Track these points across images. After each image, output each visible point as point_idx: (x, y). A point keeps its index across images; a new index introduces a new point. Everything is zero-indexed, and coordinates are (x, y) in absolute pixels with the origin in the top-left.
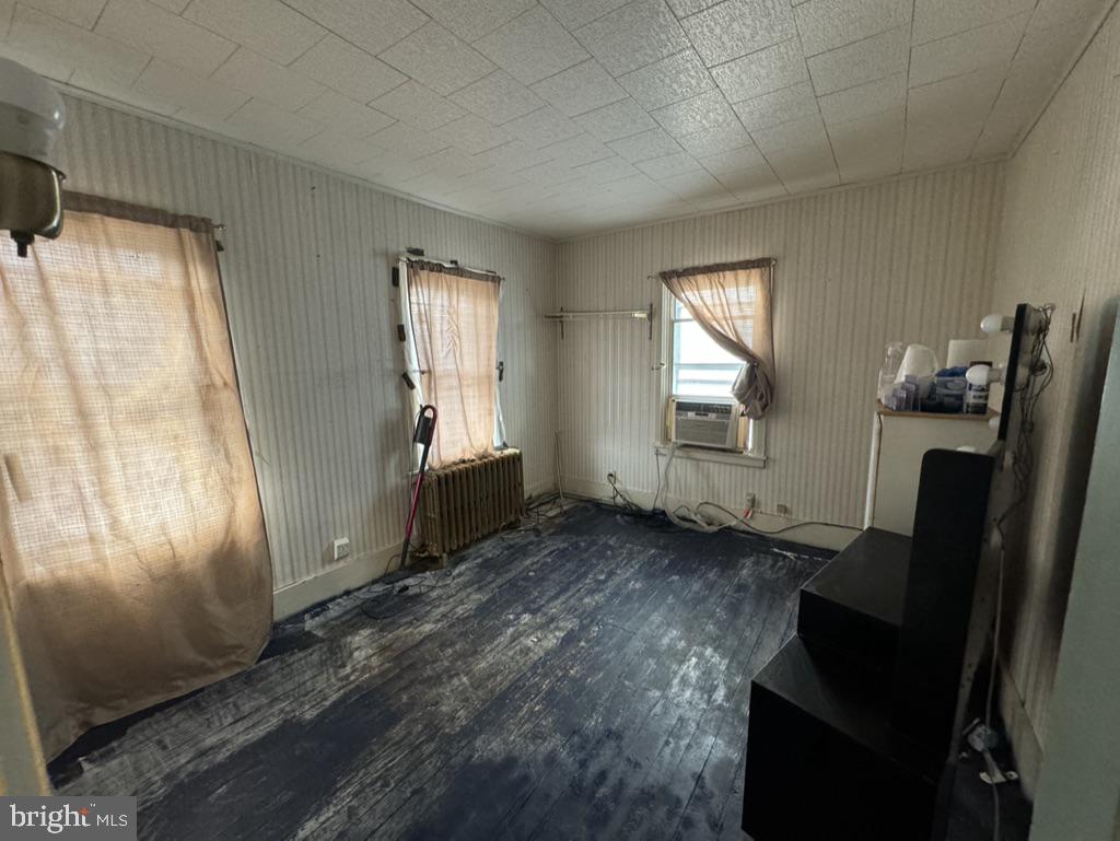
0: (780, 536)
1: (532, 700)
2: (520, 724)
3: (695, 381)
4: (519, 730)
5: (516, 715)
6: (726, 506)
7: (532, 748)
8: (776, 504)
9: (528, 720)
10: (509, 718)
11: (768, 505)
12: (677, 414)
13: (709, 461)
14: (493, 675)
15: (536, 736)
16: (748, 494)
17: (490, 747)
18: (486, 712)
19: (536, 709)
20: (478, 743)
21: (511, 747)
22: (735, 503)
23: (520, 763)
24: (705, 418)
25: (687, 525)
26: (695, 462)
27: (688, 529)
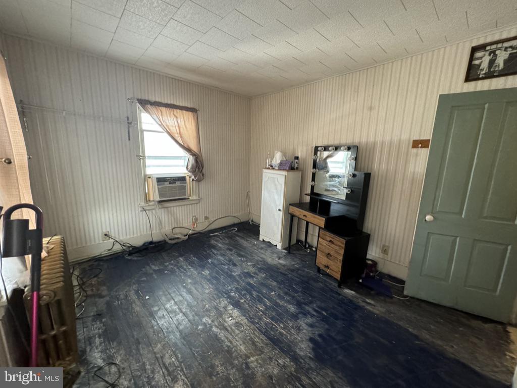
0: (206, 230)
1: (277, 327)
2: (291, 334)
3: (159, 166)
4: (294, 334)
5: (285, 335)
6: (184, 226)
7: (304, 331)
8: (203, 216)
9: (289, 330)
10: (286, 337)
11: (201, 219)
12: (158, 185)
13: (173, 207)
14: (254, 343)
15: (299, 329)
16: (193, 217)
17: (304, 349)
18: (281, 348)
19: (282, 326)
20: (302, 354)
21: (304, 339)
22: (187, 223)
23: (313, 336)
24: (174, 185)
25: (173, 242)
26: (166, 209)
27: (176, 243)
